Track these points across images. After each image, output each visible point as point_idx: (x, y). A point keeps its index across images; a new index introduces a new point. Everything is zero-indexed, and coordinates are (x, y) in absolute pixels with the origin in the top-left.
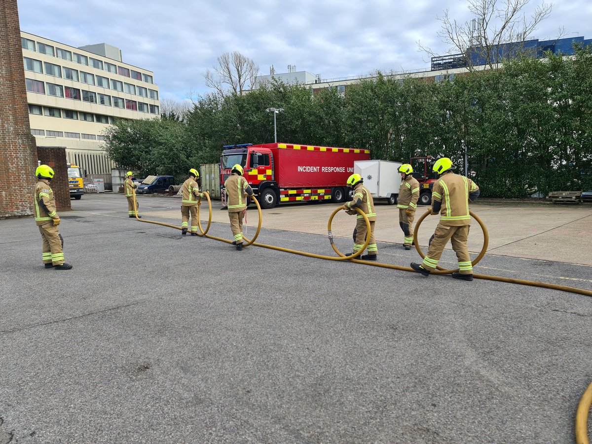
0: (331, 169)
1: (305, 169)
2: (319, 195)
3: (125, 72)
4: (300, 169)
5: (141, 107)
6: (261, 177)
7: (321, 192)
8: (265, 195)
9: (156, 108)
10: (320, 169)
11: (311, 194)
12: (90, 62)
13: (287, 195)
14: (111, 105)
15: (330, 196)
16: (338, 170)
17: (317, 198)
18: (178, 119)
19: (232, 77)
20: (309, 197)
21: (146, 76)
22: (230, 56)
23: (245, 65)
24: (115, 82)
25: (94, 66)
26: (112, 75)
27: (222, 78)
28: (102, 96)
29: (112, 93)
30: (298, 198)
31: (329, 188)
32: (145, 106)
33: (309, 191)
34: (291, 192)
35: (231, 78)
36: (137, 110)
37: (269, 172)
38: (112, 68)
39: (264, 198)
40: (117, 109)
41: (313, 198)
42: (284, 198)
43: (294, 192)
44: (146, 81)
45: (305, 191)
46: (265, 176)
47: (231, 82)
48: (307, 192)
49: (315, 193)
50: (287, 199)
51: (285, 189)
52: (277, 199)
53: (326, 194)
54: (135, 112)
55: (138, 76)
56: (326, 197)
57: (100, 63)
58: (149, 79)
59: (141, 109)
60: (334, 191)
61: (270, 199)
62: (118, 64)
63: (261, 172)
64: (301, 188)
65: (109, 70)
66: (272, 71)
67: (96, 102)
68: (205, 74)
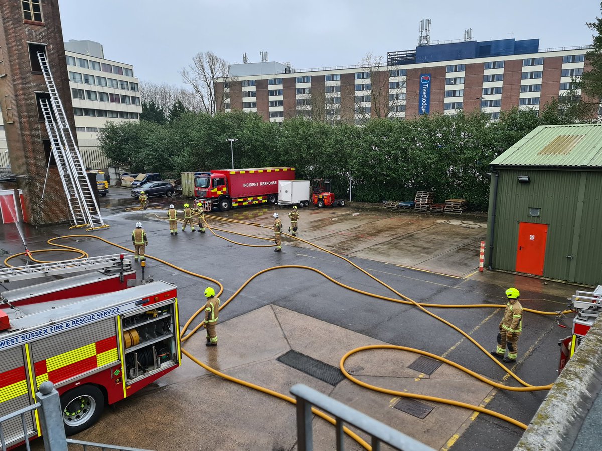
0: (266, 184)
1: (248, 185)
2: (258, 200)
3: (108, 67)
4: (245, 185)
5: (124, 99)
6: (219, 193)
7: (260, 198)
8: (222, 203)
9: (137, 100)
10: (259, 184)
11: (253, 201)
12: (77, 62)
13: (236, 203)
14: (97, 99)
15: (267, 201)
16: (272, 183)
17: (257, 202)
18: (158, 108)
19: (206, 74)
20: (252, 202)
21: (127, 69)
22: (204, 56)
23: (218, 64)
24: (99, 78)
25: (81, 66)
26: (97, 73)
27: (197, 76)
28: (89, 92)
29: (97, 88)
30: (244, 204)
31: (266, 195)
32: (127, 99)
33: (252, 199)
34: (239, 200)
35: (205, 76)
36: (120, 102)
37: (225, 189)
38: (97, 66)
39: (222, 205)
40: (102, 103)
41: (254, 203)
42: (234, 205)
43: (242, 200)
44: (127, 75)
45: (249, 199)
46: (222, 192)
47: (205, 79)
48: (250, 199)
49: (256, 200)
50: (237, 205)
51: (236, 199)
52: (230, 205)
53: (263, 199)
54: (118, 104)
55: (119, 70)
56: (264, 201)
57: (86, 62)
58: (130, 72)
59: (124, 101)
60: (269, 197)
61: (225, 205)
62: (101, 61)
63: (219, 190)
64: (246, 197)
65: (94, 68)
66: (245, 58)
67: (84, 98)
68: (182, 71)
